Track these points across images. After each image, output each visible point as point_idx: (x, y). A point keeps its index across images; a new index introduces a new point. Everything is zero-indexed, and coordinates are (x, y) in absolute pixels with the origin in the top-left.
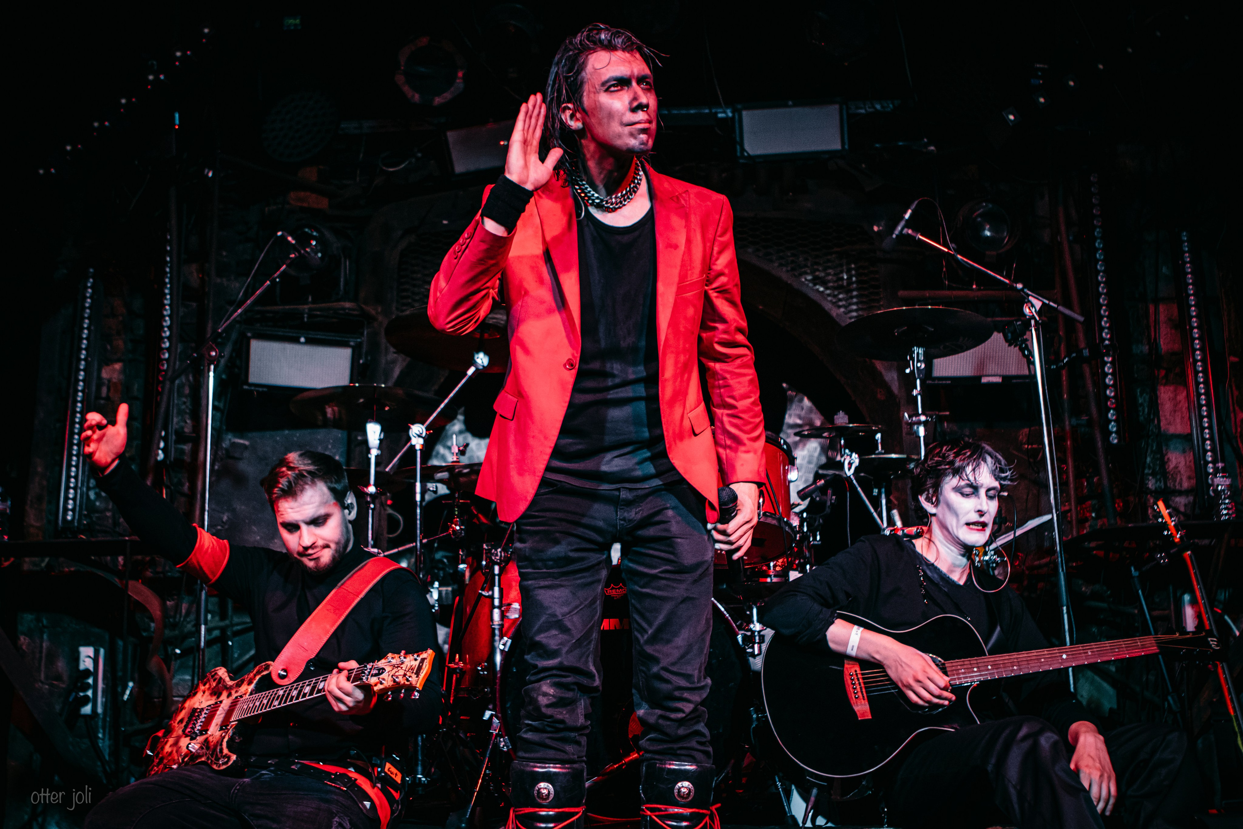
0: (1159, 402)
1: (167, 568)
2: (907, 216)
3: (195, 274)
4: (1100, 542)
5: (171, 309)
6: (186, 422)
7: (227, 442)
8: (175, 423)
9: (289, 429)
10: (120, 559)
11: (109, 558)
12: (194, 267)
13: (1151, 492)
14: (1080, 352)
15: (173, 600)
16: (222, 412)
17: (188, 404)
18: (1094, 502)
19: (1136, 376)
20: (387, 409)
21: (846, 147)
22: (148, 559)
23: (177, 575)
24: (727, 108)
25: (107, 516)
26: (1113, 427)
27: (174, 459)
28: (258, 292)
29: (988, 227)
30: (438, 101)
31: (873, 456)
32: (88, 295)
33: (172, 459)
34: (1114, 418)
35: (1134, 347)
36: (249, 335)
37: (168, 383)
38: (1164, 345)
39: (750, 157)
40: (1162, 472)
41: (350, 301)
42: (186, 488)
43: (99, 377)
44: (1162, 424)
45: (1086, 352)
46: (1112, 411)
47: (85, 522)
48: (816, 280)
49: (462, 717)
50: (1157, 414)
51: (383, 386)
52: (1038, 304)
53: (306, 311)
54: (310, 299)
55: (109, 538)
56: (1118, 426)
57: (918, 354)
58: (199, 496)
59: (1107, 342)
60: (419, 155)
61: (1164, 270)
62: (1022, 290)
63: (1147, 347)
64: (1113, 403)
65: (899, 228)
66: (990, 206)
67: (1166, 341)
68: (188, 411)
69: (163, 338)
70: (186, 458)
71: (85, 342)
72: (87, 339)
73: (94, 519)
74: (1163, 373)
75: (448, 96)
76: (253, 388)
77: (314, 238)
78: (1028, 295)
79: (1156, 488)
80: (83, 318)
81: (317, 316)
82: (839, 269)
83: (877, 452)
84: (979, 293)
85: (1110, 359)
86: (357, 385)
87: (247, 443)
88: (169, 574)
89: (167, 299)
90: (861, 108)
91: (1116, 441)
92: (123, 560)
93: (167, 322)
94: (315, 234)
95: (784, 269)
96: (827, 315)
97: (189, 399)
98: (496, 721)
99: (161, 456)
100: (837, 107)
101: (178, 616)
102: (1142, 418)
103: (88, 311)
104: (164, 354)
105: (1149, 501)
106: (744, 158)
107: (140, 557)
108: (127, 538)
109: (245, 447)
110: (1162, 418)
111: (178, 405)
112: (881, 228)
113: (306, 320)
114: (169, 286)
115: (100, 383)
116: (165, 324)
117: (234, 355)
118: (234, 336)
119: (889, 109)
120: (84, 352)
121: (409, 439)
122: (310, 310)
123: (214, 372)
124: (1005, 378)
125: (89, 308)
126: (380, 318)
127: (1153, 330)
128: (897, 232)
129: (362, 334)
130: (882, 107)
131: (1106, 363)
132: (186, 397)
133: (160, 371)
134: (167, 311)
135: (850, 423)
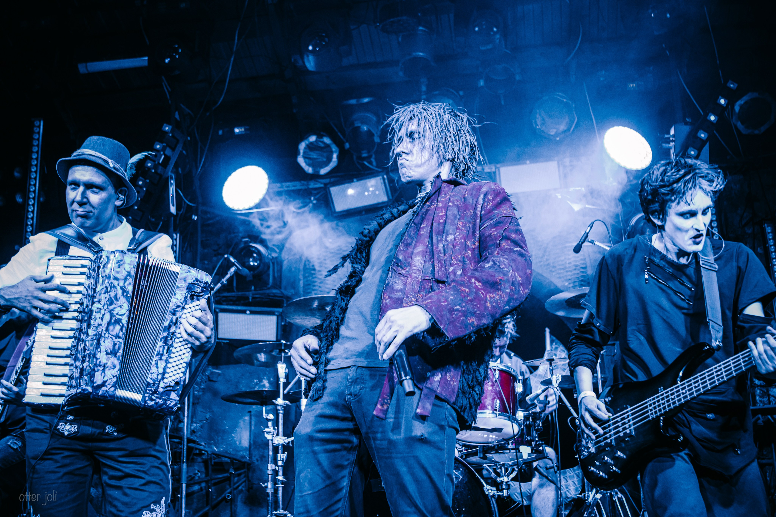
7: (209, 372)
9: (243, 363)
21: (563, 186)
24: (491, 166)
30: (323, 172)
36: (218, 310)
41: (277, 288)
53: (251, 295)
54: (253, 288)
60: (315, 202)
75: (328, 169)
76: (221, 341)
81: (257, 298)
87: (220, 372)
100: (556, 163)
109: (219, 374)
113: (250, 300)
129: (281, 307)
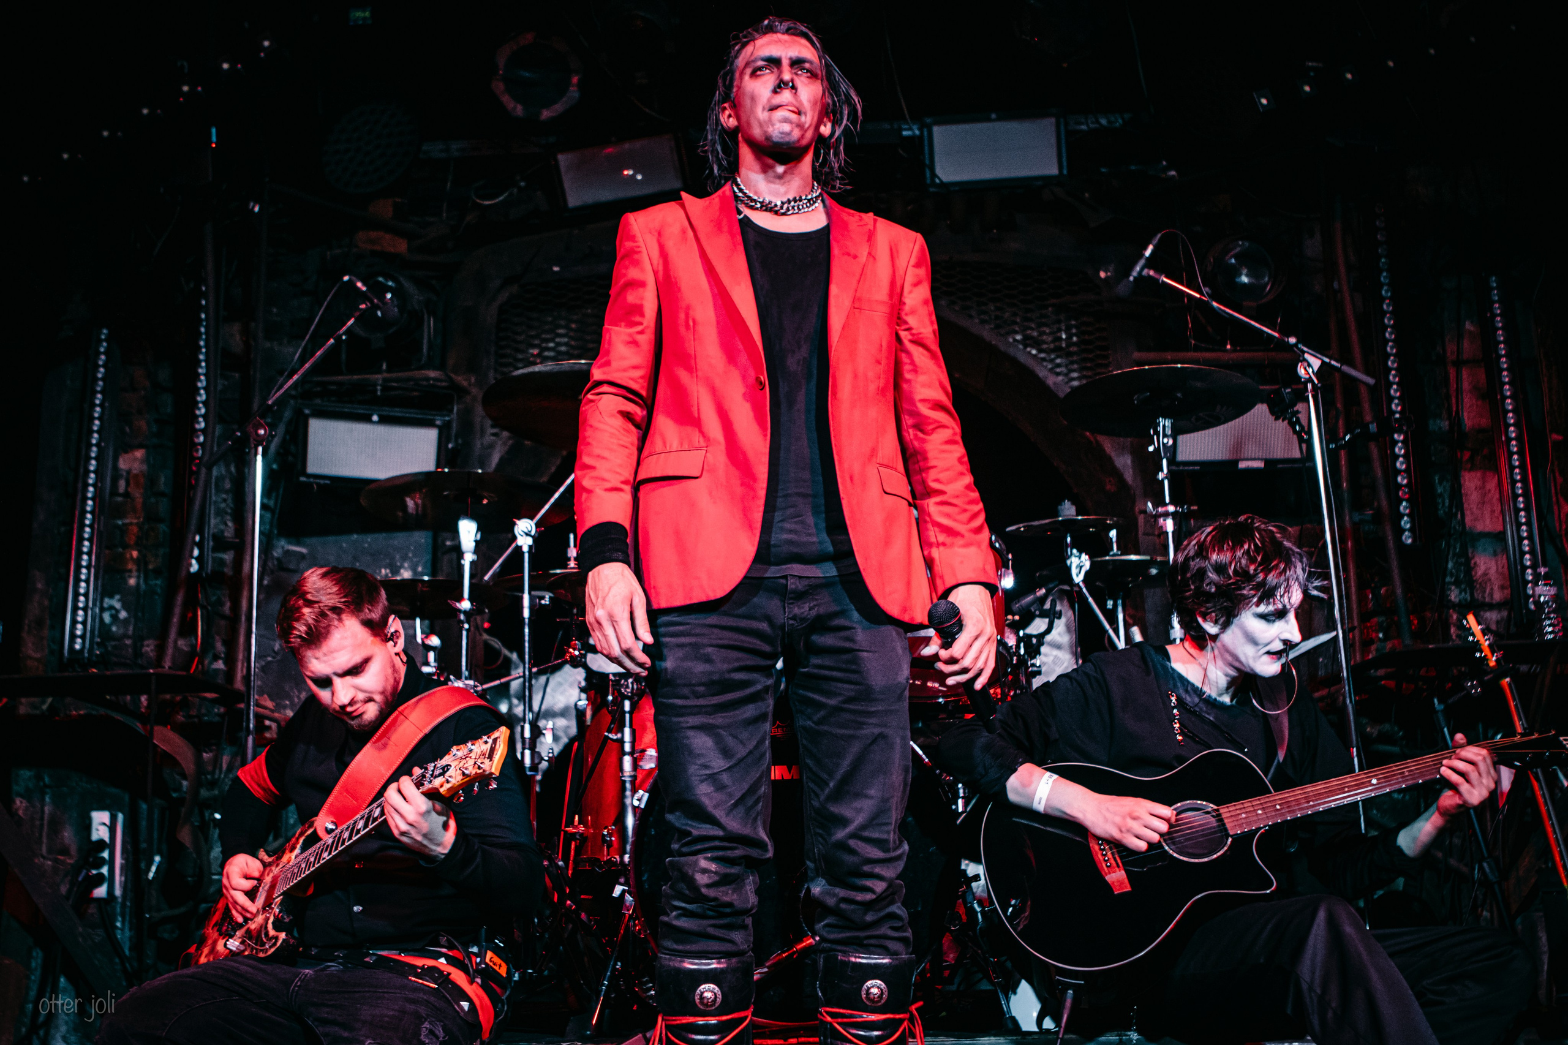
0: (1463, 491)
1: (204, 711)
2: (1148, 253)
3: (238, 337)
4: (1389, 670)
5: (207, 380)
6: (226, 525)
7: (280, 550)
8: (212, 525)
9: (357, 533)
10: (144, 699)
11: (128, 697)
12: (236, 328)
13: (1454, 606)
14: (1366, 426)
15: (211, 751)
16: (273, 512)
17: (230, 501)
18: (1381, 619)
19: (1433, 459)
20: (485, 502)
21: (1065, 172)
22: (178, 698)
23: (217, 719)
24: (914, 124)
25: (126, 645)
26: (1406, 523)
27: (212, 571)
28: (319, 353)
29: (1245, 271)
30: (546, 114)
31: (1107, 558)
32: (101, 363)
33: (209, 571)
34: (1407, 511)
35: (1431, 422)
36: (307, 412)
37: (204, 471)
38: (1468, 419)
39: (943, 184)
40: (1468, 580)
41: (435, 368)
42: (227, 608)
43: (115, 468)
44: (1466, 520)
45: (1373, 427)
46: (1404, 503)
47: (98, 652)
48: (1028, 342)
49: (582, 897)
50: (1460, 507)
51: (480, 471)
52: (1316, 363)
53: (380, 382)
54: (384, 367)
55: (128, 671)
56: (1412, 522)
57: (1164, 426)
58: (243, 618)
59: (1397, 416)
60: (523, 184)
61: (1468, 326)
62: (1296, 345)
63: (1447, 423)
64: (1406, 493)
65: (1138, 268)
66: (1247, 244)
67: (1471, 415)
68: (229, 511)
69: (197, 417)
70: (226, 570)
71: (97, 422)
72: (99, 419)
73: (110, 649)
74: (1467, 455)
75: (558, 108)
76: (312, 480)
77: (390, 289)
78: (1304, 352)
79: (1460, 600)
80: (95, 392)
81: (395, 388)
82: (1055, 327)
83: (1111, 553)
84: (1233, 355)
85: (1402, 437)
86: (446, 470)
87: (304, 550)
88: (206, 718)
89: (201, 367)
90: (1082, 124)
91: (1409, 541)
92: (147, 700)
93: (202, 396)
94: (390, 283)
95: (987, 327)
96: (1041, 383)
97: (231, 495)
98: (629, 898)
99: (195, 567)
100: (1053, 120)
101: (217, 772)
102: (1441, 512)
103: (101, 383)
104: (198, 437)
105: (1452, 617)
106: (936, 185)
107: (168, 696)
108: (151, 671)
109: (302, 556)
110: (1468, 513)
111: (215, 502)
112: (1109, 274)
113: (379, 393)
114: (204, 350)
115: (116, 475)
116: (199, 399)
117: (288, 437)
118: (288, 414)
119: (1118, 125)
120: (96, 435)
121: (515, 538)
122: (385, 380)
123: (263, 455)
124: (1268, 462)
125: (102, 379)
126: (474, 391)
127: (1454, 400)
128: (1135, 274)
129: (451, 411)
130: (1109, 122)
131: (1396, 442)
132: (227, 492)
133: (194, 458)
134: (202, 383)
135: (1077, 515)
